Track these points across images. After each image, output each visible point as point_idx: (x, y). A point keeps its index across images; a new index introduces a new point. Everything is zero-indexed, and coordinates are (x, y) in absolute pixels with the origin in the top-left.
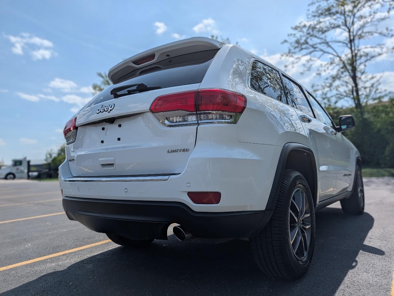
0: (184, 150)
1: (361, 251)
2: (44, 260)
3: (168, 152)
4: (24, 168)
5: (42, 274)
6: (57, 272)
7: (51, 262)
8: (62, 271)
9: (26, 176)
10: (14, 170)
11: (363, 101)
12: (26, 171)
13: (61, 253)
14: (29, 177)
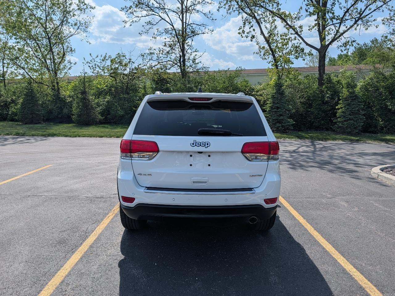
0: (259, 176)
3: (250, 176)
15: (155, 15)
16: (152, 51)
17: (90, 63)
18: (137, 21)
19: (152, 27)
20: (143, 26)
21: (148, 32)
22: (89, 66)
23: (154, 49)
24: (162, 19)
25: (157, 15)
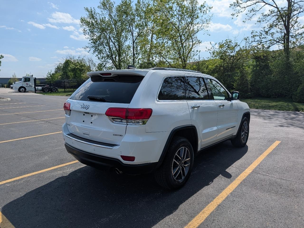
0: (120, 135)
1: (220, 175)
2: (56, 168)
3: (113, 135)
4: (32, 83)
5: (57, 178)
6: (63, 176)
7: (60, 170)
8: (66, 176)
9: (34, 90)
10: (24, 84)
11: (291, 46)
12: (33, 86)
13: (64, 165)
14: (36, 91)
15: (260, 2)
16: (254, 34)
17: (210, 50)
18: (242, 11)
19: (255, 14)
20: (246, 14)
21: (251, 18)
22: (210, 53)
23: (256, 32)
24: (266, 4)
25: (262, 2)
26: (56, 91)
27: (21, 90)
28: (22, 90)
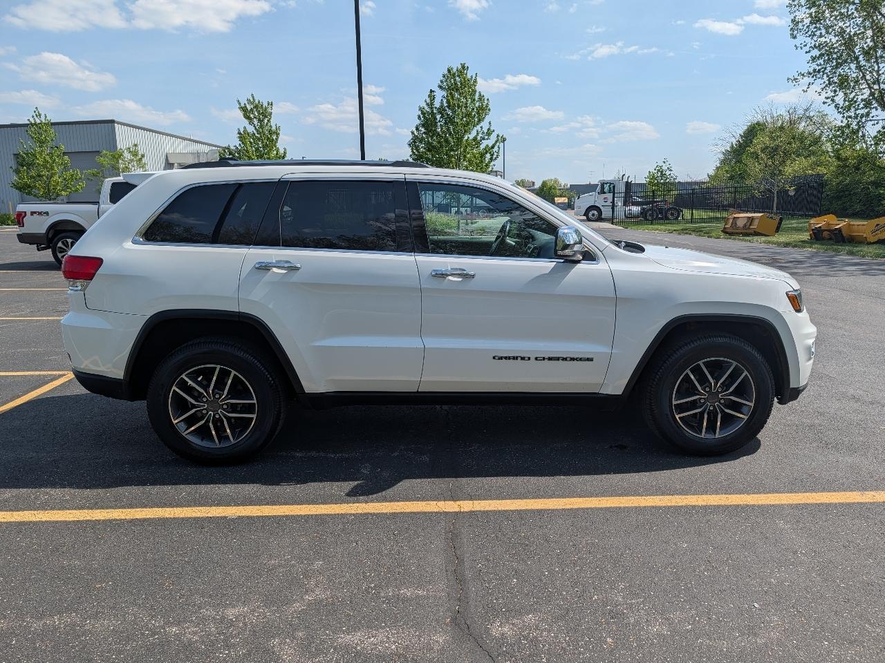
1: (358, 482)
10: (599, 201)
26: (677, 218)
27: (590, 215)
28: (593, 215)
